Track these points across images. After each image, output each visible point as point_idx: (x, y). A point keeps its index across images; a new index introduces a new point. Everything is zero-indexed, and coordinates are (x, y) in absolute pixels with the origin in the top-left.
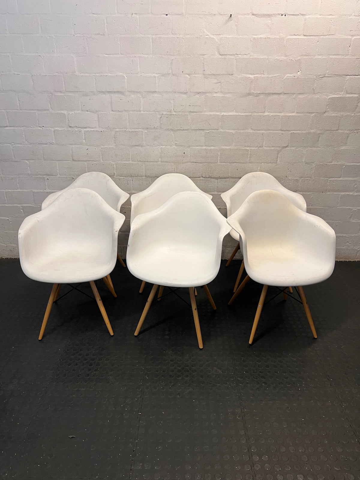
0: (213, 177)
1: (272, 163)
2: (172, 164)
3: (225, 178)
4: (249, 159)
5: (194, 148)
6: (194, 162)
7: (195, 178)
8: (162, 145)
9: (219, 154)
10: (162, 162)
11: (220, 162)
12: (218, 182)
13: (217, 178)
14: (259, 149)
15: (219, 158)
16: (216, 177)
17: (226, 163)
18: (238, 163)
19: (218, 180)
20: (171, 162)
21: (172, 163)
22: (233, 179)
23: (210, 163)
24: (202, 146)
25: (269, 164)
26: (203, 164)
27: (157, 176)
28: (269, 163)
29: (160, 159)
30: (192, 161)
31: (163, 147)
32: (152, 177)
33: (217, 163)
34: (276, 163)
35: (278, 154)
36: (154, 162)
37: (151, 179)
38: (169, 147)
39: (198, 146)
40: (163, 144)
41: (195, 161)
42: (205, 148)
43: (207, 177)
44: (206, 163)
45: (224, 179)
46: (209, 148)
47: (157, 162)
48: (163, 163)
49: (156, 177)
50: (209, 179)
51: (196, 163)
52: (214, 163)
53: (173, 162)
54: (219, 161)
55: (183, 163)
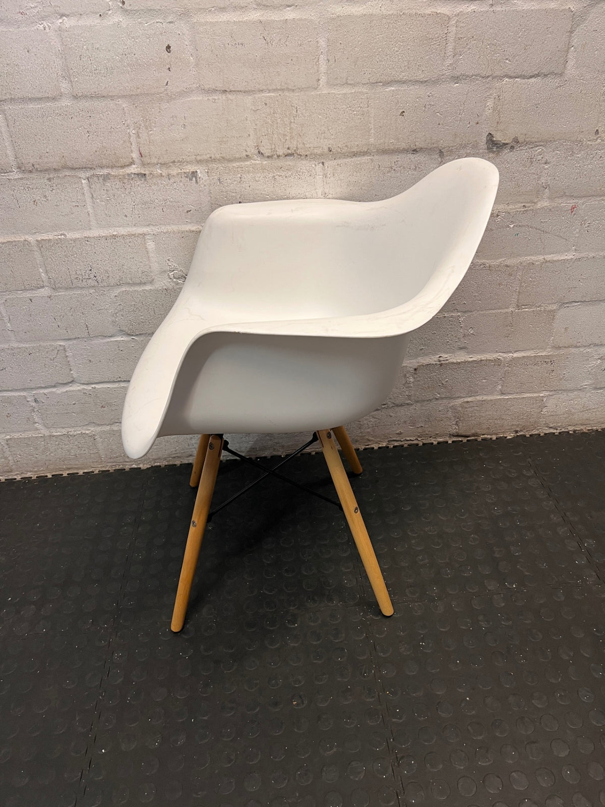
0: (303, 153)
1: (546, 76)
2: (123, 103)
3: (355, 155)
4: (449, 61)
5: (210, 18)
6: (215, 91)
7: (230, 161)
8: (62, 15)
9: (322, 43)
10: (76, 97)
11: (329, 84)
12: (325, 176)
13: (321, 155)
14: (494, 8)
15: (323, 68)
16: (319, 151)
17: (353, 85)
18: (404, 82)
19: (326, 165)
20: (119, 97)
21: (120, 101)
22: (386, 157)
23: (288, 90)
24: (243, 8)
25: (533, 80)
26: (258, 96)
27: (69, 164)
28: (531, 77)
29: (64, 86)
30: (207, 87)
31: (68, 23)
32: (46, 170)
33: (316, 89)
34: (561, 75)
35: (571, 32)
36: (40, 99)
37: (49, 179)
38: (94, 21)
39: (223, 9)
40: (62, 11)
41: (220, 86)
42: (255, 15)
43: (278, 156)
44: (269, 91)
45: (349, 160)
46: (274, 16)
47: (54, 99)
48: (84, 104)
49: (65, 167)
50: (289, 162)
51: (230, 96)
52: (301, 89)
53: (124, 97)
54: (323, 79)
55: (171, 98)
